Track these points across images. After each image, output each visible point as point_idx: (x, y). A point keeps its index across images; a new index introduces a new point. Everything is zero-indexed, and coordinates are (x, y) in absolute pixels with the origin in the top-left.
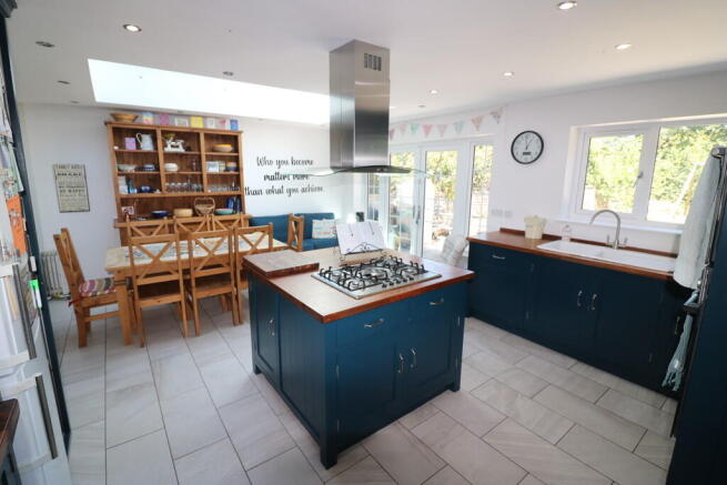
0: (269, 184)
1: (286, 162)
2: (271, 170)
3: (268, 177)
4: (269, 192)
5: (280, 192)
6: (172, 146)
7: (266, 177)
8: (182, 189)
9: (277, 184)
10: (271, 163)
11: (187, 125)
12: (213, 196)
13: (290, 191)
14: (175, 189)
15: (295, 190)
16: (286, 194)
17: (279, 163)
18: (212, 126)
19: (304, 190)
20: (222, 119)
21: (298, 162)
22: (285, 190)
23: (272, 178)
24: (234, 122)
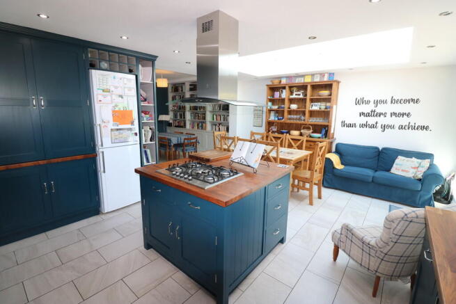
0: (363, 120)
1: (384, 102)
2: (367, 109)
3: (363, 114)
4: (362, 126)
5: (373, 126)
6: (296, 95)
7: (362, 114)
8: (296, 119)
9: (371, 120)
10: (368, 102)
11: (302, 81)
12: (312, 125)
13: (384, 127)
14: (293, 119)
15: (392, 127)
16: (379, 129)
17: (377, 103)
18: (317, 79)
19: (401, 127)
20: (322, 75)
21: (399, 101)
22: (379, 125)
23: (368, 115)
24: (331, 74)
